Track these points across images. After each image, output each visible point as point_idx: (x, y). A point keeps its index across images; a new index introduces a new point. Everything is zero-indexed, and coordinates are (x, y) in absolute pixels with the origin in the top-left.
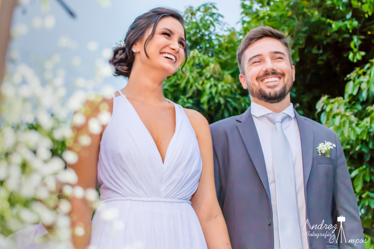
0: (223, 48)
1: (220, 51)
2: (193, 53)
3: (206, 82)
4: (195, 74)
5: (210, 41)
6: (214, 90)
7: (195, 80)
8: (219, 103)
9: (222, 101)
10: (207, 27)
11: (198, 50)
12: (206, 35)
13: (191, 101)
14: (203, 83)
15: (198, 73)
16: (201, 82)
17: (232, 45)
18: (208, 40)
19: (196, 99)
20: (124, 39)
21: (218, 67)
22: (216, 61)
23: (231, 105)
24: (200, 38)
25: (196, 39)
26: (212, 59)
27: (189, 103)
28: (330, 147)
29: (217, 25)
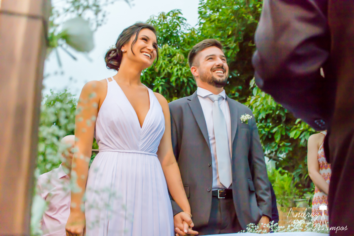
0: (186, 43)
1: (184, 45)
2: (165, 47)
3: (174, 67)
4: (166, 61)
5: (177, 37)
6: (179, 73)
7: (167, 66)
8: (183, 82)
9: (185, 80)
10: (174, 27)
11: (168, 44)
12: (174, 33)
13: (163, 80)
14: (172, 68)
15: (168, 60)
16: (170, 67)
17: (193, 40)
18: (175, 36)
19: (167, 79)
20: (115, 44)
21: (183, 56)
22: (181, 52)
23: (192, 83)
24: (169, 35)
25: (167, 36)
26: (178, 51)
27: (163, 82)
28: (248, 118)
29: (182, 26)
